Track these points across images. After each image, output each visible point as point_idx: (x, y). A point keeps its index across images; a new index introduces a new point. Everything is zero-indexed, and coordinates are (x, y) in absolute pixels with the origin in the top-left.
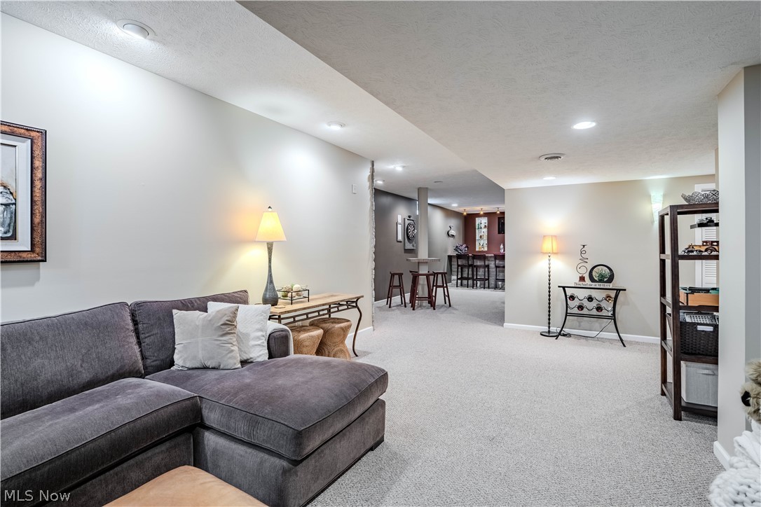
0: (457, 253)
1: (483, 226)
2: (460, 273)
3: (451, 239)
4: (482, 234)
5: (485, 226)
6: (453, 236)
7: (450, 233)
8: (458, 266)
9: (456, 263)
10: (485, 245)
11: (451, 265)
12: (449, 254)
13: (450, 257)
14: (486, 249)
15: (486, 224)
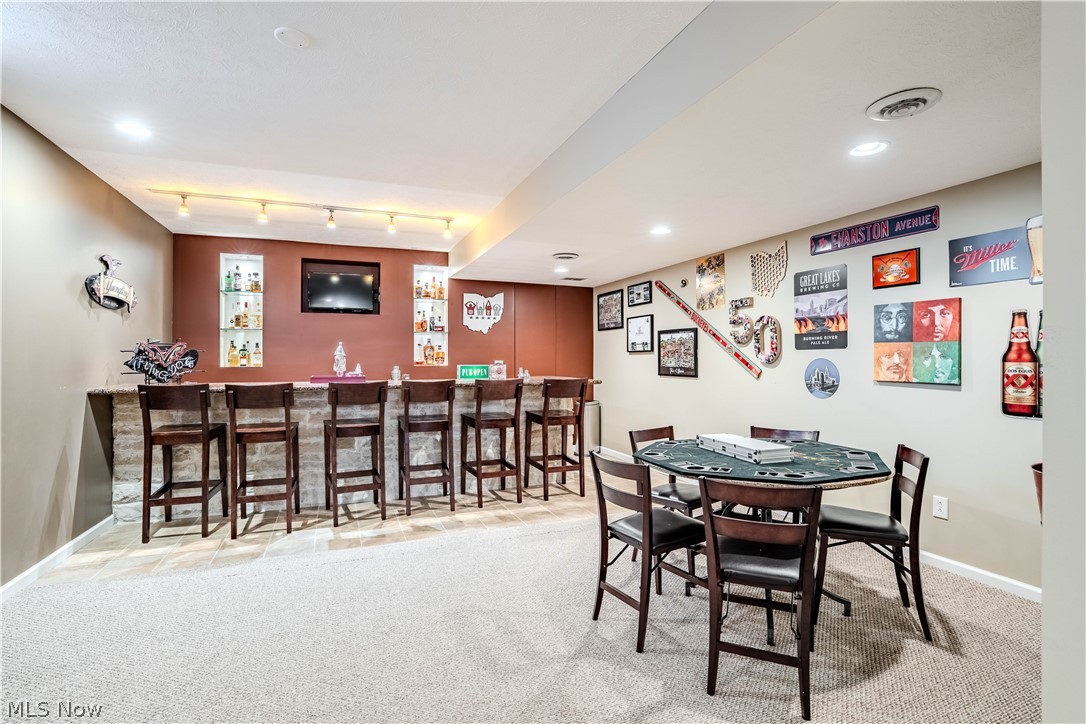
0: (141, 379)
1: (244, 283)
2: (158, 469)
3: (110, 317)
4: (241, 310)
5: (255, 287)
6: (120, 303)
7: (102, 289)
8: (150, 439)
9: (138, 425)
10: (251, 348)
11: (108, 437)
12: (100, 386)
13: (103, 405)
14: (256, 361)
15: (260, 279)
